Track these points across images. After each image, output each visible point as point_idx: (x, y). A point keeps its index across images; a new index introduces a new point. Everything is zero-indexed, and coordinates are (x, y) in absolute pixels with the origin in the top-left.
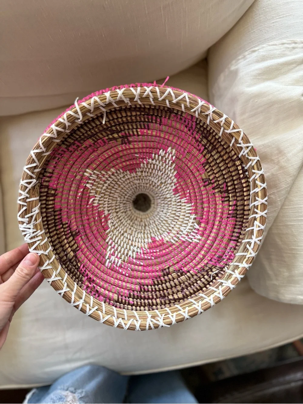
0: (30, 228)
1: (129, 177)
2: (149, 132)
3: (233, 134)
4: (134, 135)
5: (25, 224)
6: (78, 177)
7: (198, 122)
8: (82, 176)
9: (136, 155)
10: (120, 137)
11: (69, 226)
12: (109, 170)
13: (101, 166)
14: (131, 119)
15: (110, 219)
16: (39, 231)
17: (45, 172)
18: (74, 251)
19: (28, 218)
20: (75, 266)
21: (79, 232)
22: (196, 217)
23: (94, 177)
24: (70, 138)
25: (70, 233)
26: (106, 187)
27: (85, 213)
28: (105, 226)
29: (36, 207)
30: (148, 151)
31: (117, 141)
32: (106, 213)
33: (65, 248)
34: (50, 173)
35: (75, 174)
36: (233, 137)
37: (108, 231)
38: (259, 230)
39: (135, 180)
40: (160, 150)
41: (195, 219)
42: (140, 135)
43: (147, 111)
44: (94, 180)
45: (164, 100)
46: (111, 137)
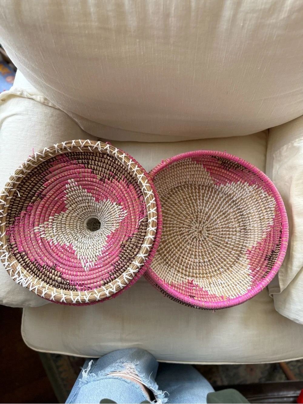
0: (22, 279)
1: (66, 214)
2: (49, 181)
3: (86, 145)
4: (43, 190)
5: (18, 278)
6: (32, 236)
7: (67, 155)
8: (34, 233)
9: (56, 199)
10: (37, 197)
11: (47, 265)
12: (49, 219)
13: (41, 221)
14: (34, 183)
15: (73, 246)
16: (29, 277)
17: (11, 246)
18: (60, 276)
19: (17, 274)
20: (66, 284)
21: (56, 265)
22: (116, 203)
23: (42, 229)
24: (11, 218)
25: (50, 268)
26: (56, 230)
27: (52, 253)
28: (72, 251)
29: (17, 266)
30: (60, 192)
31: (37, 200)
32: (68, 244)
33: (53, 279)
34: (14, 244)
35: (29, 235)
36: (87, 147)
37: (76, 253)
38: (142, 178)
39: (72, 214)
40: (65, 185)
41: (116, 204)
42: (47, 187)
43: (37, 172)
44: (44, 231)
45: (38, 160)
46: (32, 201)
